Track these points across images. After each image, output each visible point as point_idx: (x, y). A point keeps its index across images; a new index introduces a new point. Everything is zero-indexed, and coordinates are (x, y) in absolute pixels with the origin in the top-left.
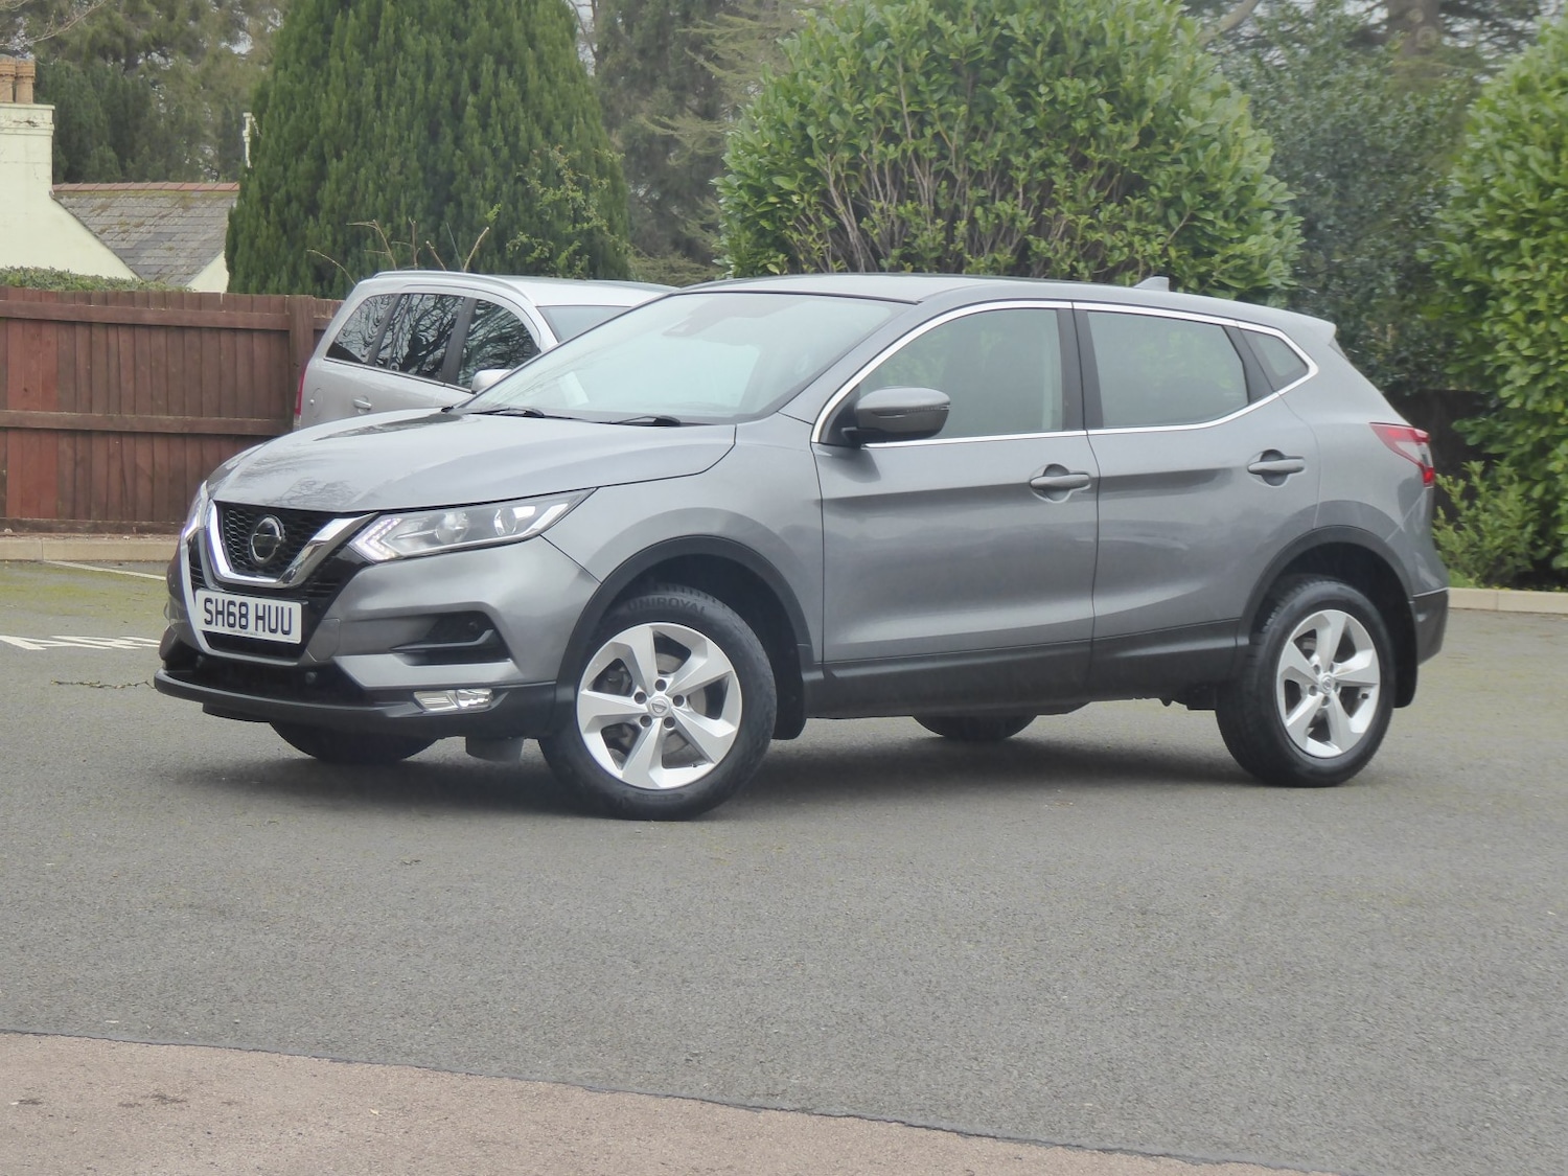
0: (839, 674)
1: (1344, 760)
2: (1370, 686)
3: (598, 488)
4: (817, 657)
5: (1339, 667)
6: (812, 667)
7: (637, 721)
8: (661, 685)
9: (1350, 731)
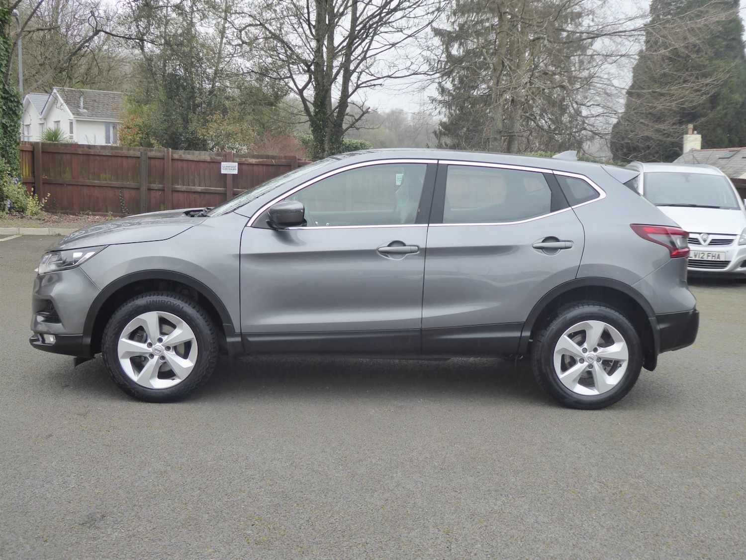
0: (251, 339)
1: (599, 398)
2: (623, 361)
3: (109, 245)
4: (237, 330)
5: (600, 350)
6: (234, 334)
7: (147, 356)
8: (160, 340)
9: (606, 383)
